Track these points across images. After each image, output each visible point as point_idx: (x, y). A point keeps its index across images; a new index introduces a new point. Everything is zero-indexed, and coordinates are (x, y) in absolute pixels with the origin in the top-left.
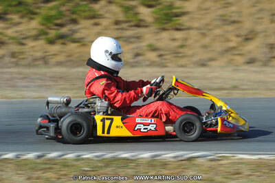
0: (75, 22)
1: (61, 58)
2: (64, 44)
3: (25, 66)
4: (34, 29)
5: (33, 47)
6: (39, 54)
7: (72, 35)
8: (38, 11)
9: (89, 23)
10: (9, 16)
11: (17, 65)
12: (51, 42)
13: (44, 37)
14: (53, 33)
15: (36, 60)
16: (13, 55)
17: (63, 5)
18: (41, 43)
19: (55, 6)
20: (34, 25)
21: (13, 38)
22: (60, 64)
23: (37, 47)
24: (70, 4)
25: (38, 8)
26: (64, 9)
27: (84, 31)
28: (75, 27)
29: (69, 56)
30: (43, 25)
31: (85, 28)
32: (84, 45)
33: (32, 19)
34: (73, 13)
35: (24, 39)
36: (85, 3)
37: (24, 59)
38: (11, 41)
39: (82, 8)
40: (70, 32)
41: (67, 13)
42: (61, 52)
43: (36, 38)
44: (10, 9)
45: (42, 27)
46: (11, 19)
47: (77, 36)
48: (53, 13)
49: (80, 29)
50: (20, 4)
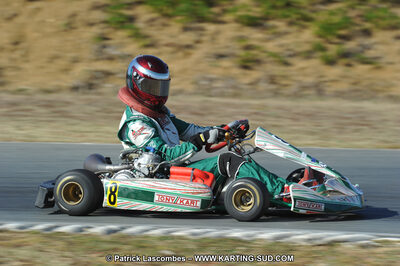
0: (367, 33)
1: (344, 86)
2: (349, 65)
3: (288, 96)
4: (307, 42)
5: (303, 69)
6: (310, 80)
7: (362, 52)
8: (314, 15)
9: (388, 35)
10: (271, 23)
11: (276, 94)
12: (331, 62)
13: (320, 54)
14: (333, 50)
15: (305, 88)
16: (272, 80)
17: (352, 7)
18: (315, 63)
19: (340, 9)
20: (308, 36)
21: (274, 55)
22: (340, 95)
23: (308, 70)
24: (363, 7)
25: (314, 11)
26: (352, 14)
27: (381, 47)
28: (367, 41)
29: (355, 84)
30: (320, 36)
31: (382, 43)
32: (379, 68)
33: (304, 27)
34: (367, 20)
35: (290, 56)
36: (384, 6)
37: (286, 85)
38: (271, 59)
39: (381, 14)
40: (360, 48)
41: (358, 21)
42: (344, 77)
43: (308, 55)
44: (274, 12)
45: (318, 40)
46: (274, 27)
47: (370, 54)
48: (336, 19)
49: (376, 43)
50: (288, 5)
